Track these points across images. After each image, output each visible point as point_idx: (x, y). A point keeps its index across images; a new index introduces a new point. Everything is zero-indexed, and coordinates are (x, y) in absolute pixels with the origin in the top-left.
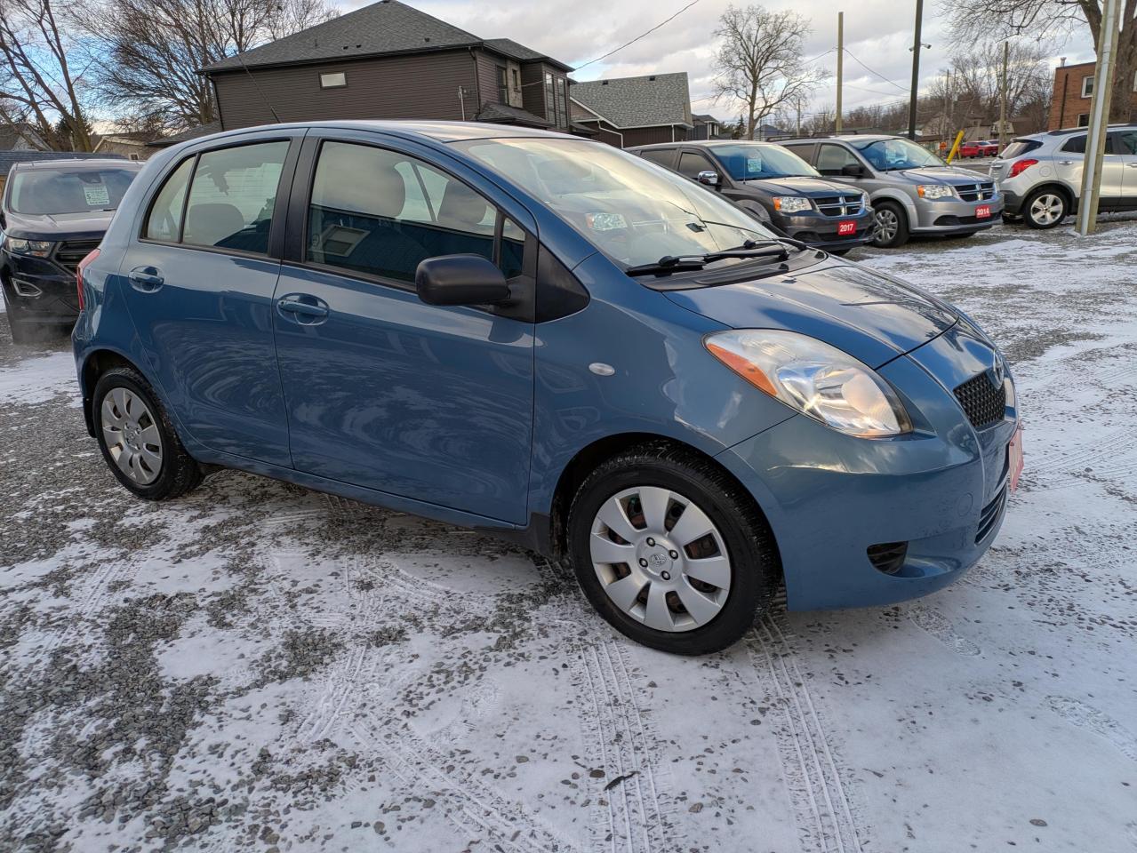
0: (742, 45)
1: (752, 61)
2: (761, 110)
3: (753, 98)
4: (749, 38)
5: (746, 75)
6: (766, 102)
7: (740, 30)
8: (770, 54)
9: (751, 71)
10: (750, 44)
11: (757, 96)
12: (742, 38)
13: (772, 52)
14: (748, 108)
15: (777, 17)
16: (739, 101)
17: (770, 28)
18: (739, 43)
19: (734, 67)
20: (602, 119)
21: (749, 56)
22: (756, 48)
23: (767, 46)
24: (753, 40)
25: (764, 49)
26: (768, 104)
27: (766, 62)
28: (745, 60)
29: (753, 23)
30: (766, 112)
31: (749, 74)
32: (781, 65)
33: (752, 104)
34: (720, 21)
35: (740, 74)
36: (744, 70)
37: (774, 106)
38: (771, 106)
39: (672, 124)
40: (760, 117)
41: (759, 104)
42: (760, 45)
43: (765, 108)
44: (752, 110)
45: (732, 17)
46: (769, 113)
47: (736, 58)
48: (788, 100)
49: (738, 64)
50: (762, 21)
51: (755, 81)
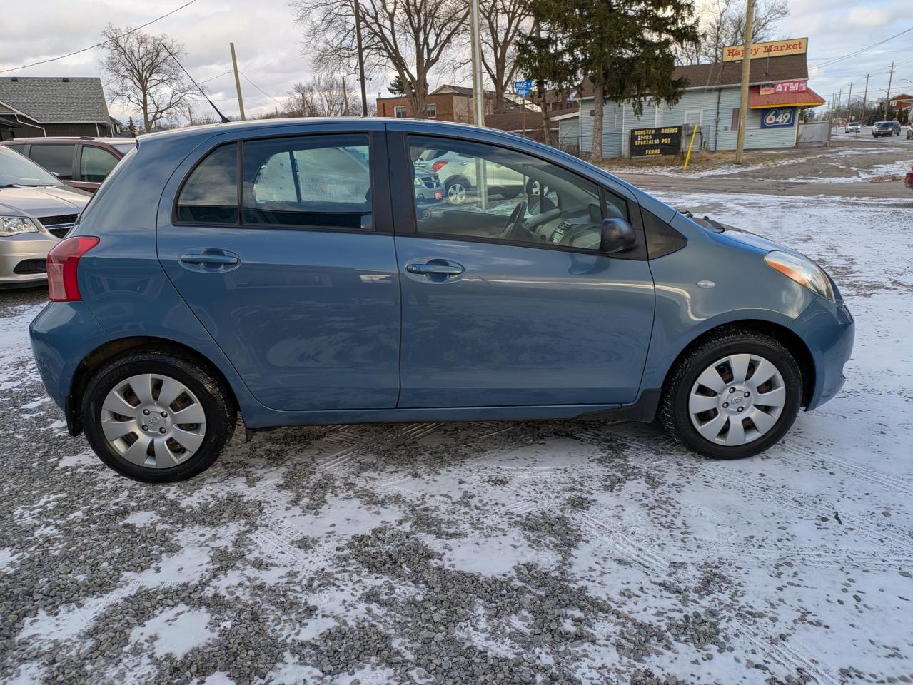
0: (126, 58)
1: (138, 72)
2: (154, 114)
3: (145, 103)
4: (132, 53)
5: (135, 84)
6: (158, 108)
7: (123, 45)
8: (153, 68)
9: (139, 81)
10: (133, 58)
11: (148, 102)
12: (125, 52)
13: (155, 67)
14: (142, 111)
15: (155, 40)
16: (132, 106)
17: (150, 47)
18: (124, 57)
19: (122, 76)
20: (20, 113)
21: (135, 68)
22: (140, 62)
23: (150, 61)
24: (136, 56)
25: (147, 64)
26: (160, 110)
27: (150, 75)
28: (132, 71)
29: (133, 40)
30: (158, 116)
31: (138, 84)
32: (165, 78)
33: (145, 108)
34: (102, 35)
35: (129, 83)
36: (133, 80)
37: (165, 112)
38: (162, 112)
39: (96, 122)
40: (154, 119)
41: (151, 109)
42: (144, 60)
43: (157, 113)
44: (146, 114)
45: (113, 34)
46: (161, 117)
47: (123, 69)
48: (177, 108)
49: (126, 74)
50: (142, 41)
51: (144, 89)
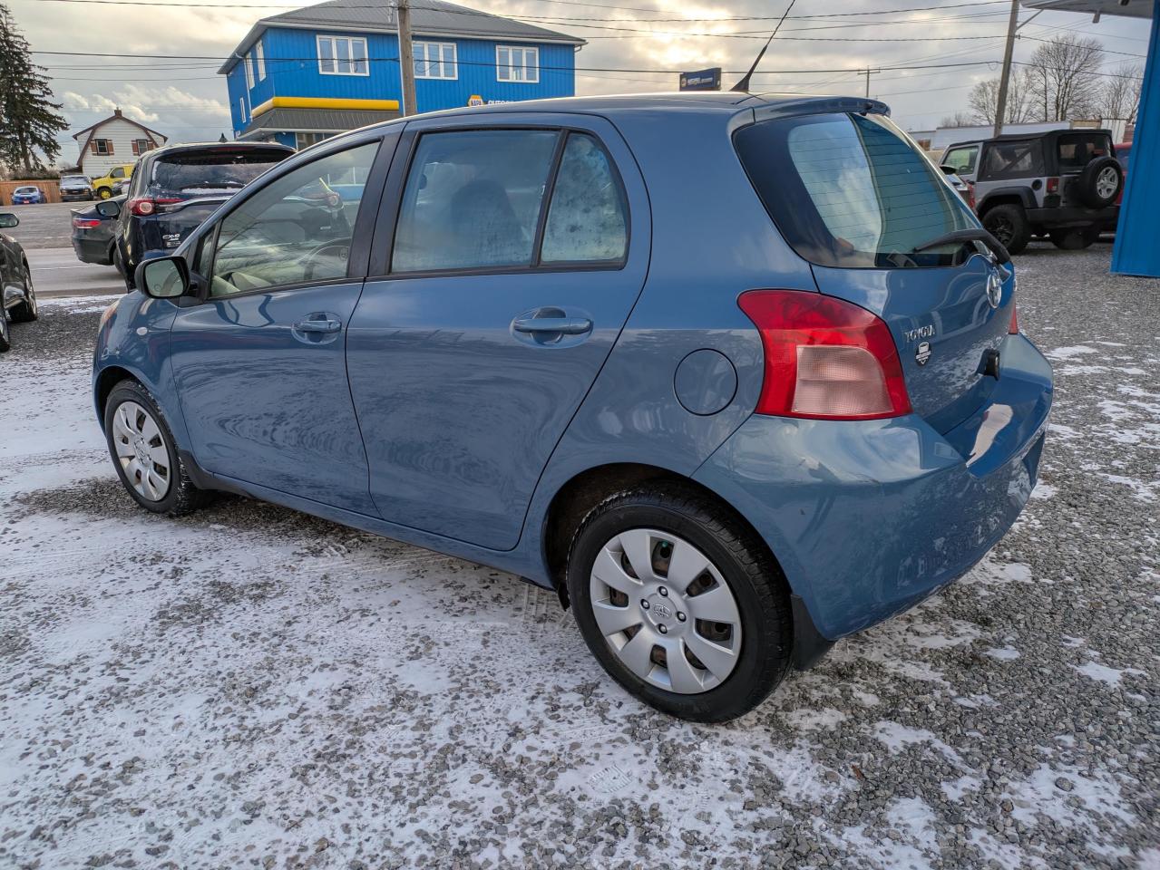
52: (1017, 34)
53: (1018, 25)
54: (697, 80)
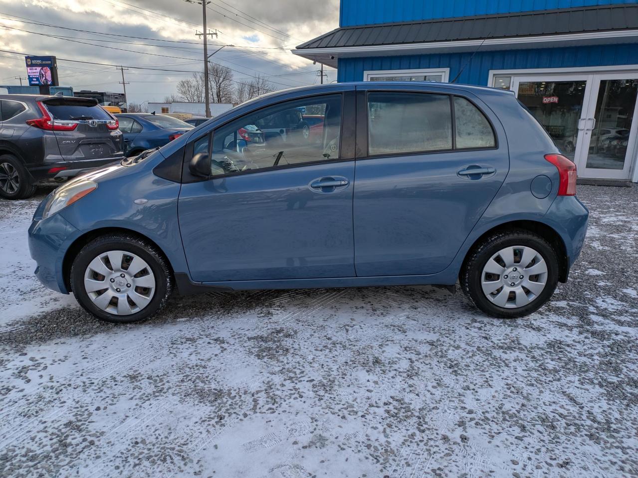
52: (208, 60)
53: (208, 56)
54: (39, 62)
